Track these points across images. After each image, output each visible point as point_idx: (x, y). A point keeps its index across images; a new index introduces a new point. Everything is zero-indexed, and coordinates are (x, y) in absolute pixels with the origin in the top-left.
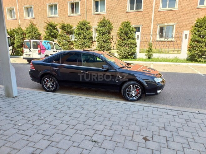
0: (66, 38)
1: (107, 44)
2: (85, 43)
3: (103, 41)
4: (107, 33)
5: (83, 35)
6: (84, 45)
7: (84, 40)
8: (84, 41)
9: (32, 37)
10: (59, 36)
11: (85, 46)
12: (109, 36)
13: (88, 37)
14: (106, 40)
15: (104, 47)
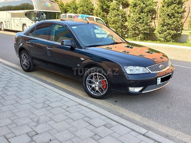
0: (119, 12)
1: (174, 19)
2: (141, 19)
3: (168, 15)
4: (176, 3)
5: (140, 7)
6: (139, 21)
7: (140, 14)
8: (138, 16)
9: (83, 11)
10: (112, 9)
11: (140, 23)
12: (178, 8)
13: (146, 10)
14: (173, 15)
15: (169, 24)
